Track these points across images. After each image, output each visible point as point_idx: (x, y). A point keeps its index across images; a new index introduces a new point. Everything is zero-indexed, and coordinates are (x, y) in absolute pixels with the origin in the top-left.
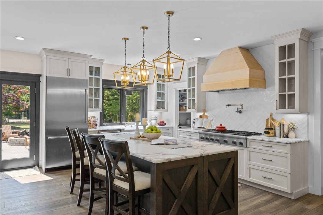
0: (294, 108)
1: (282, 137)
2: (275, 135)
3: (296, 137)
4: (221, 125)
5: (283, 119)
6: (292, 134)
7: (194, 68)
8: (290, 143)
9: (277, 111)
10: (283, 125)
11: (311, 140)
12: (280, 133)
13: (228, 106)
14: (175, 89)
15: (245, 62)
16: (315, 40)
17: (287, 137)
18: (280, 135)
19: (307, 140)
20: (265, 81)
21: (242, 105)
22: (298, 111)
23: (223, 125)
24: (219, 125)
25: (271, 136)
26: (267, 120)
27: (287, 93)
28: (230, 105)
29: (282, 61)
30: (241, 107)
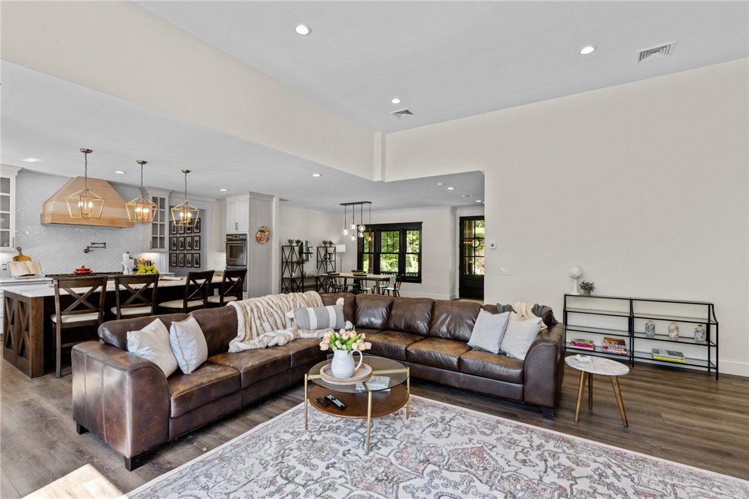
0: (162, 248)
4: (83, 267)
9: (149, 250)
21: (105, 244)
23: (86, 267)
27: (158, 236)
29: (162, 210)
30: (103, 245)
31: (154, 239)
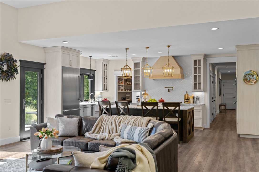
0: (201, 89)
1: (194, 103)
2: (190, 103)
3: (199, 103)
5: (193, 95)
6: (198, 102)
7: (139, 63)
8: (202, 105)
9: (193, 91)
10: (195, 97)
11: (205, 104)
12: (193, 101)
13: (166, 88)
14: (116, 76)
15: (178, 65)
16: (207, 59)
17: (196, 103)
18: (193, 102)
19: (204, 104)
20: (184, 75)
21: (173, 87)
22: (203, 90)
23: (163, 99)
24: (160, 99)
25: (189, 103)
26: (185, 95)
27: (197, 82)
28: (167, 87)
29: (195, 67)
30: (172, 88)
31: (195, 84)
